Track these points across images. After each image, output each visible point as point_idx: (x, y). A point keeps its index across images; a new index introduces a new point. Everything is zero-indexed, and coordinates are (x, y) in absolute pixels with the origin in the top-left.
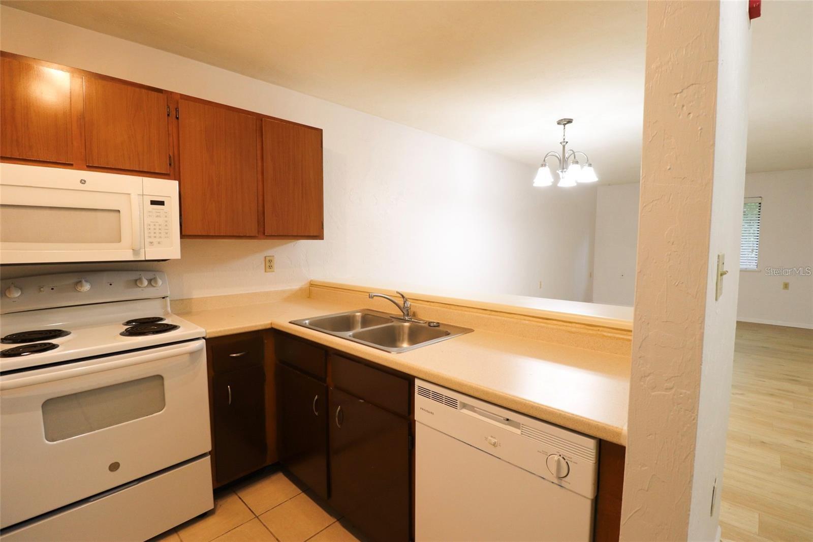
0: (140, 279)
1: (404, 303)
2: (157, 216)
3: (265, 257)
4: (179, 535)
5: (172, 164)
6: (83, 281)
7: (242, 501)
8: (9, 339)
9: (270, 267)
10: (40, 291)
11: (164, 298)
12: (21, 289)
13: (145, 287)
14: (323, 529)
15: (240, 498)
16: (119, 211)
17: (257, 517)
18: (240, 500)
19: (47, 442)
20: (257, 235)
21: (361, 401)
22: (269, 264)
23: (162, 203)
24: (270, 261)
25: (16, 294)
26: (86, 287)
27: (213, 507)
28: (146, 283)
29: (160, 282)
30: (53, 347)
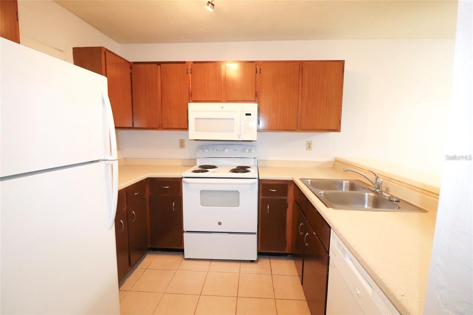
0: (245, 149)
1: (376, 180)
2: (248, 121)
3: (307, 142)
4: (240, 264)
5: (257, 96)
6: (226, 148)
7: (270, 264)
8: (201, 167)
9: (309, 147)
10: (213, 151)
11: (254, 158)
12: (208, 149)
13: (247, 153)
14: (297, 299)
15: (270, 263)
16: (233, 119)
17: (272, 275)
18: (269, 264)
19: (200, 205)
20: (296, 129)
21: (314, 233)
22: (309, 146)
23: (250, 115)
24: (309, 144)
25: (207, 151)
26: (227, 150)
27: (256, 260)
28: (247, 151)
29: (253, 151)
30: (207, 171)
